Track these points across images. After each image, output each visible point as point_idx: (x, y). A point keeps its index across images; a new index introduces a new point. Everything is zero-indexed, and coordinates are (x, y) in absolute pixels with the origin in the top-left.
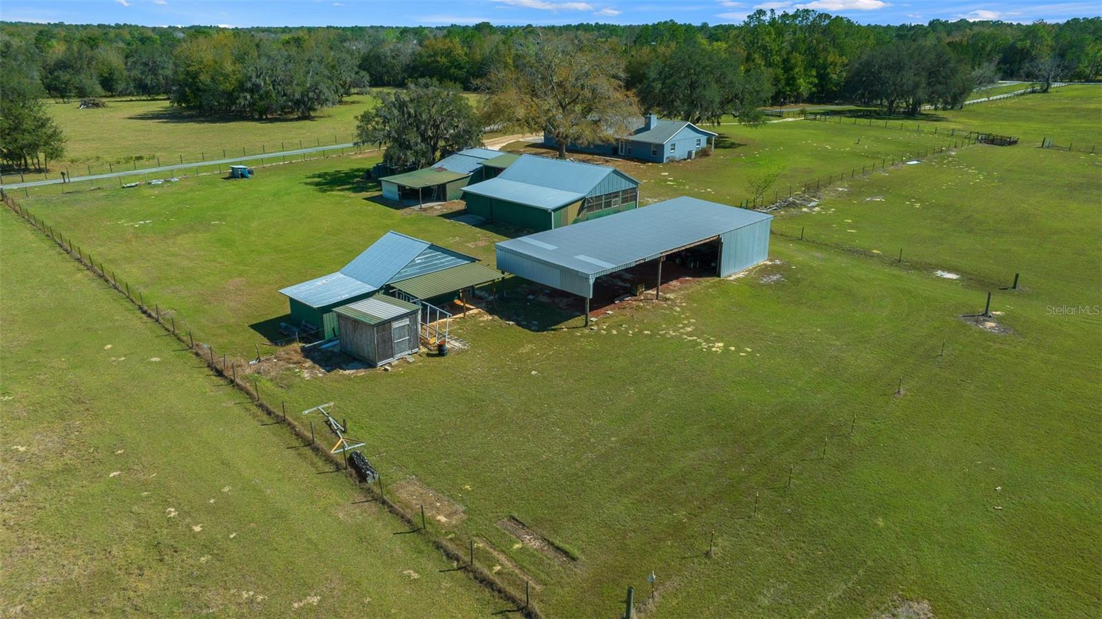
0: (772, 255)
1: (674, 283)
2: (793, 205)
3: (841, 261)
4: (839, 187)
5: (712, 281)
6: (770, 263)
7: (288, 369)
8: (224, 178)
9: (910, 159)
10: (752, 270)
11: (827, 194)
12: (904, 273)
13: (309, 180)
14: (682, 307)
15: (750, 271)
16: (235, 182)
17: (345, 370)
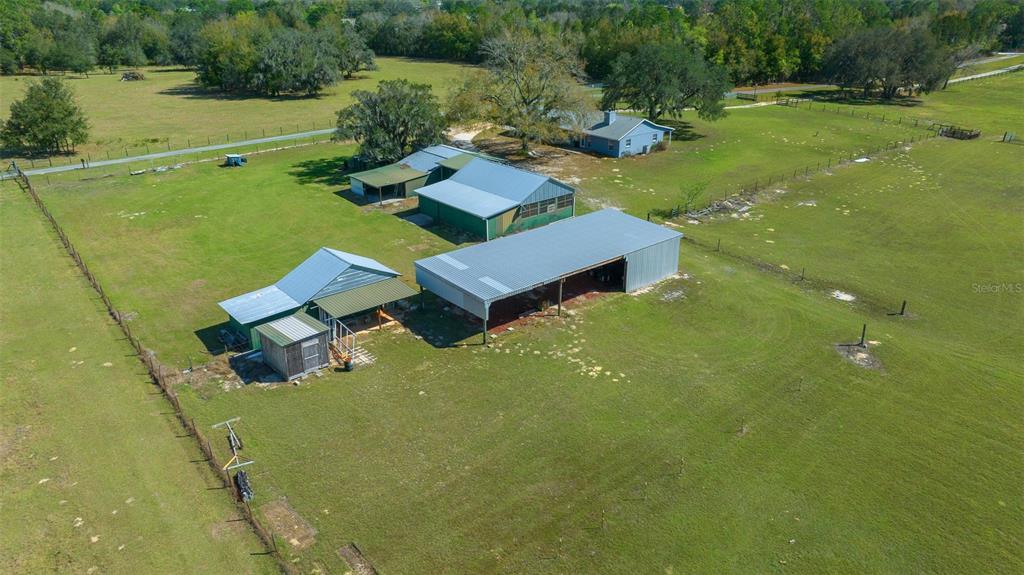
0: (682, 269)
1: (581, 298)
2: (724, 209)
3: (748, 277)
4: (778, 188)
5: (616, 297)
6: (677, 277)
7: (214, 380)
8: (221, 166)
9: (859, 157)
10: (657, 285)
11: (763, 197)
12: (801, 293)
13: (293, 170)
14: (578, 325)
15: (656, 286)
16: (229, 171)
17: (261, 382)
